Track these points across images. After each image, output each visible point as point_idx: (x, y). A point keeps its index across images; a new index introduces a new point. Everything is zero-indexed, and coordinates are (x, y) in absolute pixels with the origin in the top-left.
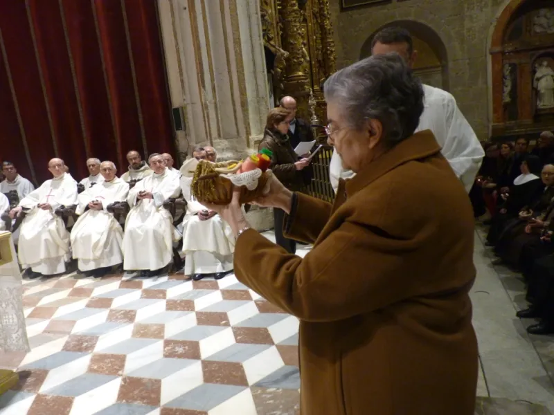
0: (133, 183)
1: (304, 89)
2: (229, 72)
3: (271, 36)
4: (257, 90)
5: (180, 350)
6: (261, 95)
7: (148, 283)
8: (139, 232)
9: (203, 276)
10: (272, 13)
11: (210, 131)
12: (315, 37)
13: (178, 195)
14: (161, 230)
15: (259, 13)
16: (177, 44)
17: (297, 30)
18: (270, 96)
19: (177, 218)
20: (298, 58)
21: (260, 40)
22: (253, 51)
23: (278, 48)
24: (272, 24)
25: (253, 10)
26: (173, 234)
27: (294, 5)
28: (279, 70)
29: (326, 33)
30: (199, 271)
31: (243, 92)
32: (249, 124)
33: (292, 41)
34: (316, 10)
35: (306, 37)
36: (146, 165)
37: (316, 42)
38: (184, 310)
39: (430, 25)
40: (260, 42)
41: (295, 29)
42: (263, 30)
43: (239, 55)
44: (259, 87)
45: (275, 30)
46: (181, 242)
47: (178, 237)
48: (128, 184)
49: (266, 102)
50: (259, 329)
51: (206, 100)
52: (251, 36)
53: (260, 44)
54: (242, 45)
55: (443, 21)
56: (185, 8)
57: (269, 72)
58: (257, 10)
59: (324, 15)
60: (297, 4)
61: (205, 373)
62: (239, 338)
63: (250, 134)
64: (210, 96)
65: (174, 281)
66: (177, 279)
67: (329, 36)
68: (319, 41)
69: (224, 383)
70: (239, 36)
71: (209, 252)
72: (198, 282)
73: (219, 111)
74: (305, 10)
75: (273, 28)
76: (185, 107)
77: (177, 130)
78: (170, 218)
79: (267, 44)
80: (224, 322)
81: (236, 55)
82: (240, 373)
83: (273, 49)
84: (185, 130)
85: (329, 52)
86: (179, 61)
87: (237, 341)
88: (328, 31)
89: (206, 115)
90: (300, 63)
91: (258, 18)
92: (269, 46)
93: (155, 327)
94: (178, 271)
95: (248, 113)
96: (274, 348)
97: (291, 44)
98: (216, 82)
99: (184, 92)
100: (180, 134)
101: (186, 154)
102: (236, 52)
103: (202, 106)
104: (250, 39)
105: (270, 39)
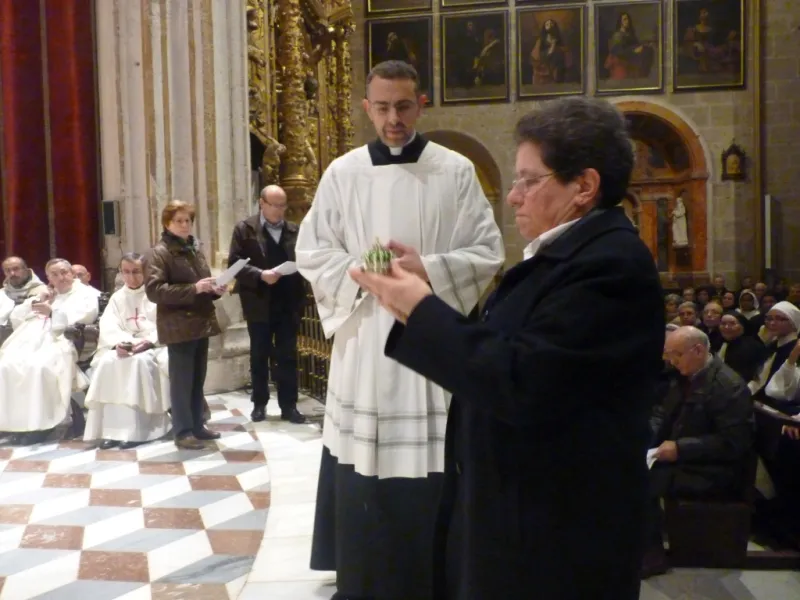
1: (304, 198)
2: (195, 159)
3: (261, 121)
4: (234, 191)
5: (49, 538)
6: (238, 196)
7: (21, 452)
8: (20, 371)
9: (114, 444)
10: (265, 93)
12: (328, 137)
14: (56, 370)
15: (247, 89)
16: (120, 111)
17: (300, 118)
20: (299, 156)
21: (244, 121)
22: (232, 135)
23: (270, 137)
24: (264, 105)
25: (237, 80)
27: (298, 85)
28: (270, 168)
29: (344, 134)
30: (108, 436)
31: (212, 187)
32: (217, 234)
33: (291, 132)
34: (333, 103)
35: (316, 135)
37: (330, 145)
38: (72, 487)
39: (480, 141)
40: (244, 127)
41: (298, 117)
42: (252, 112)
43: (211, 137)
44: (238, 187)
45: (269, 114)
49: (245, 207)
50: (185, 511)
51: (155, 193)
52: (231, 115)
53: (245, 128)
54: (217, 125)
55: (497, 138)
56: (138, 64)
57: (255, 166)
58: (243, 81)
59: (343, 110)
60: (302, 85)
61: (82, 566)
62: (151, 521)
63: (218, 249)
64: (161, 189)
65: (66, 449)
66: (73, 448)
67: (348, 138)
68: (334, 144)
69: (109, 578)
70: (214, 111)
71: (128, 406)
72: (104, 451)
74: (317, 99)
75: (267, 112)
76: (124, 201)
77: (108, 232)
78: (73, 354)
79: (256, 131)
80: (132, 502)
81: (206, 137)
82: (140, 566)
83: (263, 139)
84: (120, 235)
87: (147, 525)
88: (347, 132)
89: (153, 215)
90: (300, 164)
91: (243, 93)
92: (258, 135)
93: (17, 509)
94: (75, 436)
95: (217, 219)
96: (202, 534)
97: (290, 136)
98: (173, 170)
99: (123, 179)
100: (110, 241)
101: (117, 271)
102: (206, 132)
103: (149, 202)
104: (229, 118)
105: (259, 125)
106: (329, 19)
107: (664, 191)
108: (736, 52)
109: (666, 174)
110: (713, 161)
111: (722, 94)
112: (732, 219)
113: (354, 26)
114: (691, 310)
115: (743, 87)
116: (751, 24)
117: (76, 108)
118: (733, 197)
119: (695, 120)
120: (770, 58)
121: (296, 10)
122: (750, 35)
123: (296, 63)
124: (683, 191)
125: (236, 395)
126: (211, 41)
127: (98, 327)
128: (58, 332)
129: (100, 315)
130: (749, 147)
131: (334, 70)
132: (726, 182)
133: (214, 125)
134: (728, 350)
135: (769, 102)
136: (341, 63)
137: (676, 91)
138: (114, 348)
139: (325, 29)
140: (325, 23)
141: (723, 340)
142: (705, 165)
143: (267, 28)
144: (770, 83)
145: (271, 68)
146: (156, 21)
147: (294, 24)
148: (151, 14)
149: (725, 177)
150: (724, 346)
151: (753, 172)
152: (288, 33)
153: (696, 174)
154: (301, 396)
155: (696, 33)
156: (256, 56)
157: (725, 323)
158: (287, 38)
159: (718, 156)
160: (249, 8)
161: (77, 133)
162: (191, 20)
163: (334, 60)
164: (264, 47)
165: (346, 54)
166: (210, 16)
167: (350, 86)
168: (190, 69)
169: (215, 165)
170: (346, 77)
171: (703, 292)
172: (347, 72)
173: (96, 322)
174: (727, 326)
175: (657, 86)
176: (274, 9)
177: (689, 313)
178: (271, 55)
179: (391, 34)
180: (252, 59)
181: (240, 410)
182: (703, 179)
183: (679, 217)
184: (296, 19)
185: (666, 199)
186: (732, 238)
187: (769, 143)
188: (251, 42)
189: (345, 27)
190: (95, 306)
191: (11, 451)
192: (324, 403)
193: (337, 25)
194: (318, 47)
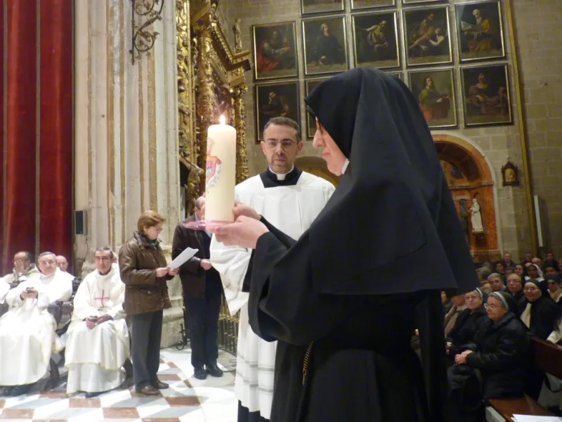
0: (16, 284)
2: (142, 180)
3: (187, 152)
4: (169, 201)
6: (171, 206)
7: (11, 402)
10: (190, 133)
11: (113, 237)
13: (67, 298)
14: (39, 337)
15: (178, 131)
16: (90, 147)
18: (182, 209)
19: (61, 326)
21: (176, 154)
22: (168, 163)
23: (192, 164)
24: (189, 142)
25: (171, 126)
26: (54, 344)
28: (193, 185)
29: (241, 160)
31: (154, 200)
36: (36, 269)
40: (175, 158)
42: (180, 147)
43: (153, 165)
44: (171, 198)
45: (192, 147)
46: (62, 353)
47: (59, 347)
48: (9, 285)
49: (177, 213)
51: (113, 205)
52: (167, 149)
54: (158, 156)
56: (103, 116)
57: (182, 185)
58: (175, 127)
64: (118, 201)
65: (46, 399)
66: (51, 398)
67: (243, 163)
70: (156, 147)
73: (126, 217)
75: (190, 147)
76: (90, 210)
77: (78, 233)
78: (53, 324)
79: (183, 160)
81: (150, 165)
83: (188, 165)
84: (87, 233)
85: (243, 178)
86: (90, 165)
88: (243, 159)
89: (111, 220)
91: (175, 134)
92: (185, 162)
94: (53, 388)
98: (126, 188)
99: (90, 195)
100: (79, 239)
101: (84, 260)
102: (150, 161)
103: (109, 210)
104: (165, 152)
105: (186, 156)
106: (229, 84)
107: (464, 194)
108: (505, 101)
109: (465, 183)
110: (496, 173)
111: (498, 128)
112: (513, 212)
113: (246, 89)
114: (497, 279)
115: (512, 124)
116: (513, 83)
117: (59, 146)
118: (512, 197)
119: (480, 145)
120: (527, 104)
121: (210, 79)
122: (514, 90)
123: (210, 113)
124: (477, 194)
125: (169, 351)
126: (154, 100)
127: (72, 304)
128: (43, 308)
129: (74, 294)
130: (519, 162)
131: (234, 117)
132: (506, 187)
133: (155, 156)
134: (532, 308)
135: (530, 133)
136: (238, 113)
137: (467, 127)
138: (84, 320)
139: (227, 91)
140: (227, 87)
141: (527, 301)
142: (490, 176)
143: (191, 91)
144: (529, 120)
145: (193, 117)
146: (117, 87)
147: (209, 88)
148: (114, 83)
149: (505, 184)
150: (529, 306)
151: (524, 180)
152: (205, 94)
153: (485, 182)
154: (220, 351)
155: (477, 89)
156: (184, 109)
157: (527, 288)
158: (204, 97)
159: (499, 171)
160: (179, 78)
161: (59, 164)
162: (140, 86)
163: (233, 111)
164: (189, 103)
165: (241, 107)
166: (154, 83)
167: (245, 128)
168: (140, 119)
169: (156, 184)
170: (242, 122)
171: (499, 264)
172: (243, 119)
173: (71, 299)
174: (529, 291)
175: (454, 124)
176: (195, 78)
177: (497, 281)
178: (193, 109)
179: (271, 94)
180: (181, 111)
181: (175, 363)
182: (490, 186)
183: (475, 212)
184: (210, 84)
185: (465, 200)
186: (515, 226)
187: (533, 160)
188: (180, 100)
189: (241, 89)
190: (70, 287)
191: (5, 401)
192: (236, 356)
193: (236, 88)
194: (223, 102)
